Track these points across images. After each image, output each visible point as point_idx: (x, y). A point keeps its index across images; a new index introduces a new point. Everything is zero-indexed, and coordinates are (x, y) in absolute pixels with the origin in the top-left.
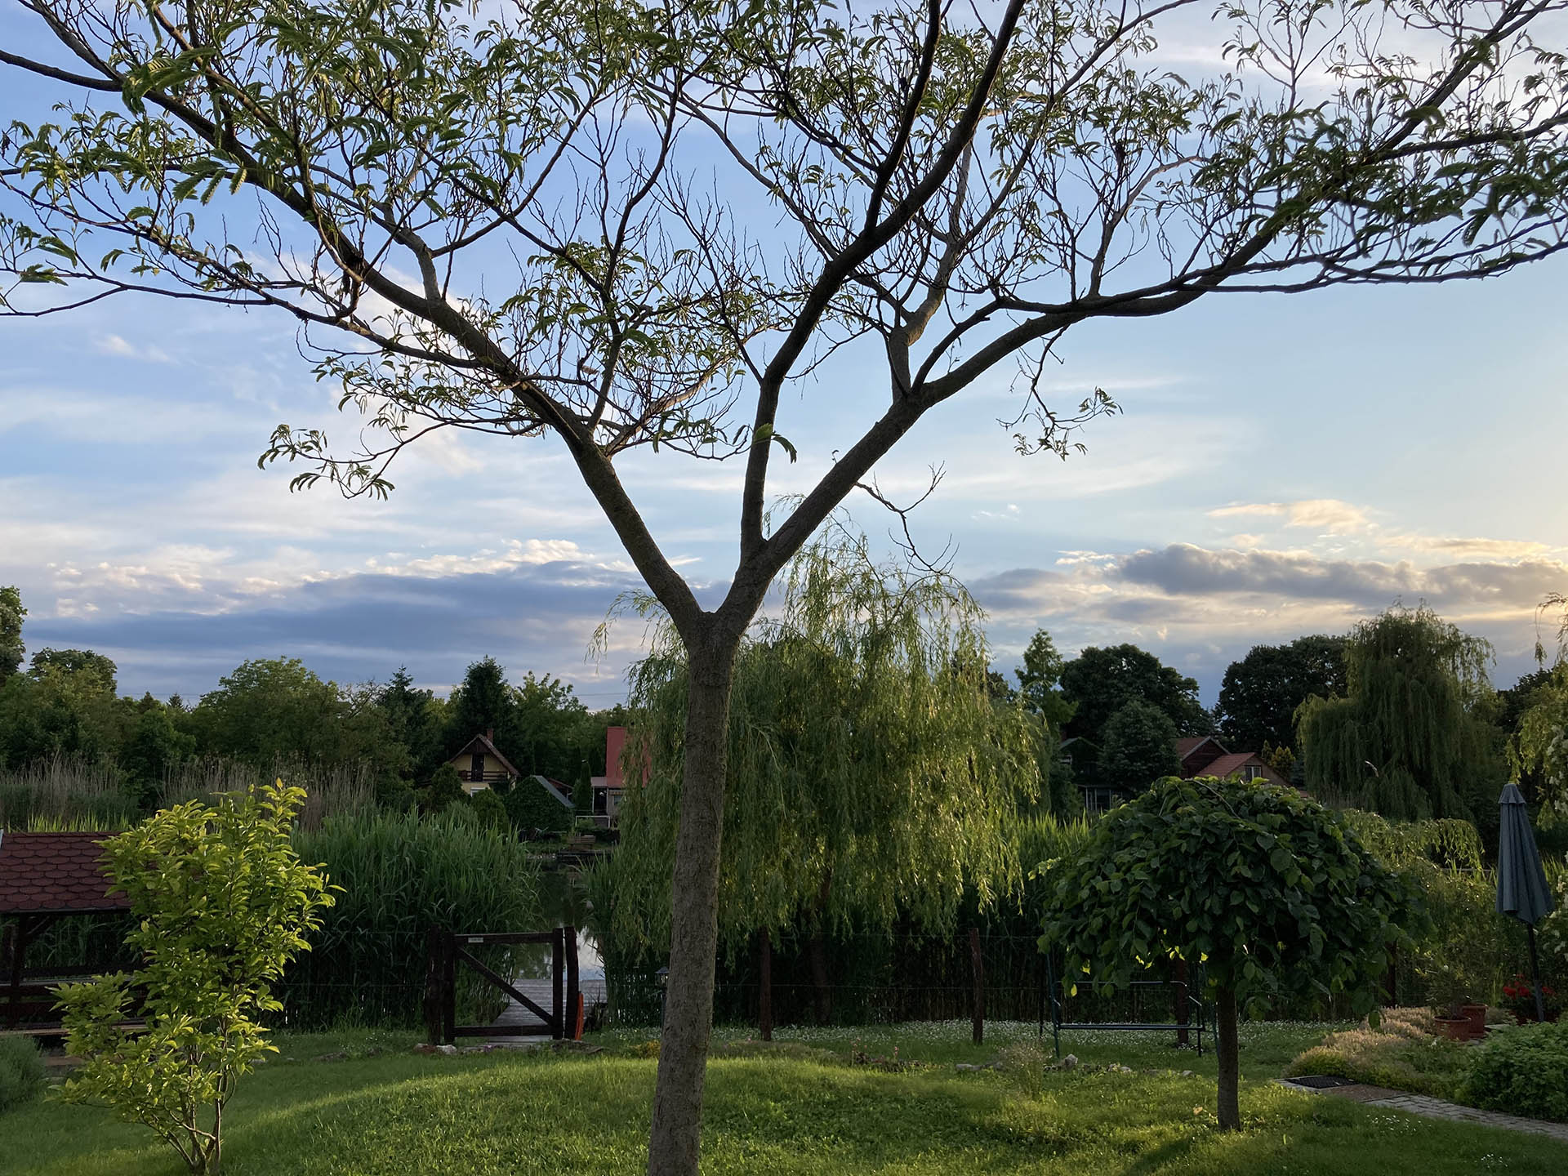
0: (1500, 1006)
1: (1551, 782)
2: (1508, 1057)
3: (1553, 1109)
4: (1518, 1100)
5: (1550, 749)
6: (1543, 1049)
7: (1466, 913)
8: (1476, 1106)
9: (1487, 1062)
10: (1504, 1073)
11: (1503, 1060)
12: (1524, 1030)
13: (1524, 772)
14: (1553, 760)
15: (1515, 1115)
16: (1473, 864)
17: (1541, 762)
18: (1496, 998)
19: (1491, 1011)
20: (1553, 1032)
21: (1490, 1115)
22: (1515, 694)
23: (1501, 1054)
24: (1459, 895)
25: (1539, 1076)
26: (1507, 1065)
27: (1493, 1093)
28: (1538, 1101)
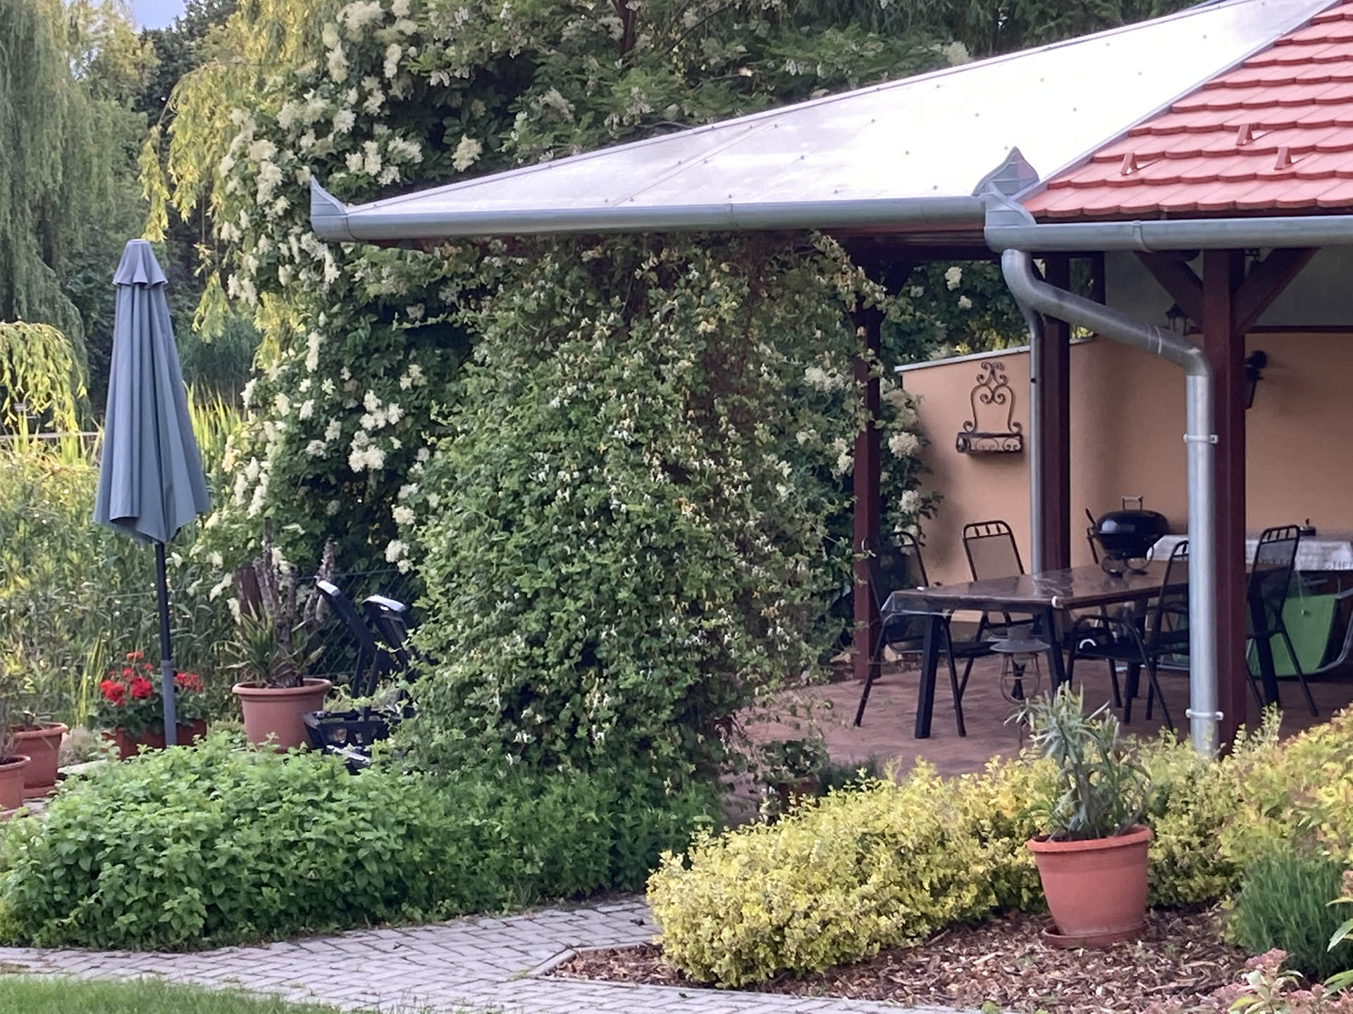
0: (91, 723)
1: (224, 235)
2: (96, 830)
3: (175, 924)
4: (109, 915)
5: (227, 163)
6: (164, 803)
7: (40, 530)
8: (25, 943)
9: (52, 845)
10: (85, 865)
11: (83, 837)
12: (134, 767)
13: (174, 215)
14: (231, 185)
15: (101, 948)
16: (62, 423)
17: (209, 189)
18: (86, 708)
19: (73, 736)
20: (186, 766)
21: (51, 957)
22: (175, 38)
23: (83, 826)
24: (28, 493)
25: (152, 861)
26: (92, 847)
27: (59, 909)
28: (148, 913)
